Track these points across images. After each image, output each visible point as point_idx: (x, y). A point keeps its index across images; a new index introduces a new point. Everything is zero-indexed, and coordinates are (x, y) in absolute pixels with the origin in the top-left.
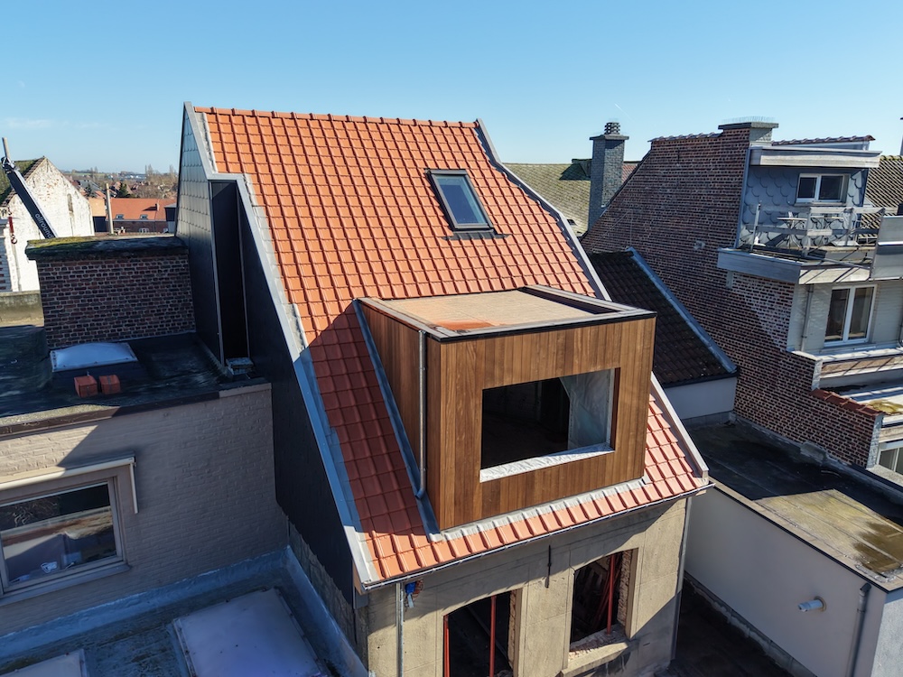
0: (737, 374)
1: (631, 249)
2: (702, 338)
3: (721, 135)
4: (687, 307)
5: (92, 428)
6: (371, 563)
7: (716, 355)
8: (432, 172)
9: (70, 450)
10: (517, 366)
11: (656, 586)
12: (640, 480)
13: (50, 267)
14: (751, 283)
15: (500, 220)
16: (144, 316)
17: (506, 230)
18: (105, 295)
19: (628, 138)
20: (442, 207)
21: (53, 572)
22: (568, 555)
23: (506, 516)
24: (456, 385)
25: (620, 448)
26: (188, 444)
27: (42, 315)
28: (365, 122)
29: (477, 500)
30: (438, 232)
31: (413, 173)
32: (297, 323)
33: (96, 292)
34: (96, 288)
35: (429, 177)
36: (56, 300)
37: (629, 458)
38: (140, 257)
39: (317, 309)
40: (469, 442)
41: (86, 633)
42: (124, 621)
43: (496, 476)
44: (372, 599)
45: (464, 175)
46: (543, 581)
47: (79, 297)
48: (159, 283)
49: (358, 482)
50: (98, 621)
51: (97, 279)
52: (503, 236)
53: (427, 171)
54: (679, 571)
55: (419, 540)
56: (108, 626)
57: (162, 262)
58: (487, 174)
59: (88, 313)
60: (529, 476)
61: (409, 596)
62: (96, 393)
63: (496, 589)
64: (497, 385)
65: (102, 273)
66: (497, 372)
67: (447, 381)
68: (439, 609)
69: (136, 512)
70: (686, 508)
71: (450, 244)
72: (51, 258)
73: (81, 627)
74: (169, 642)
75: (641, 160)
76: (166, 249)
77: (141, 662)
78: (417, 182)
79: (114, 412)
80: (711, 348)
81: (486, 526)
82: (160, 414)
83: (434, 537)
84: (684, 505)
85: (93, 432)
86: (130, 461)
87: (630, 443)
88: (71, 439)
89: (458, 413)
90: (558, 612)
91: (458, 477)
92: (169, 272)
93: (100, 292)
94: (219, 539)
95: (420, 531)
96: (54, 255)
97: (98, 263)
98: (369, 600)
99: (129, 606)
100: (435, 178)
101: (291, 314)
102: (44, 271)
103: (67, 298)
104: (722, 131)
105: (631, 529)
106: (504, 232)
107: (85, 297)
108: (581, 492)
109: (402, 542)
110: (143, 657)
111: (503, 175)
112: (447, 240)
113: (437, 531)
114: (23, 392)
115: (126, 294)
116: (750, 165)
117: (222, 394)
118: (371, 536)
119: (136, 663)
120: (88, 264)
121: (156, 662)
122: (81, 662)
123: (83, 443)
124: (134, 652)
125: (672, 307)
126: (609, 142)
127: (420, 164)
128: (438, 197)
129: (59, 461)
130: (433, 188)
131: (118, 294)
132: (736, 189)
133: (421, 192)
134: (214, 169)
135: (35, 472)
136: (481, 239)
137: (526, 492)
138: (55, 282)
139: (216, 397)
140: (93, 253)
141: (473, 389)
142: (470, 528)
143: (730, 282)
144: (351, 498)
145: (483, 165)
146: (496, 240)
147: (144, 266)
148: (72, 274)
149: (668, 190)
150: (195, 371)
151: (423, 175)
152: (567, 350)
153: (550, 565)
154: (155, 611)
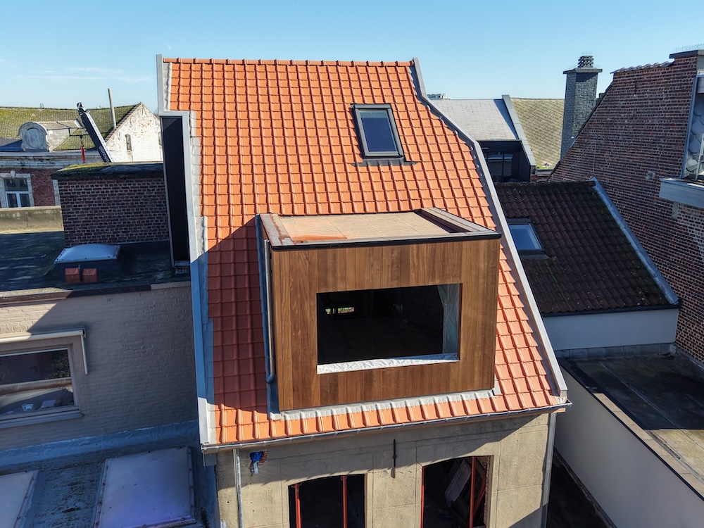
0: (679, 306)
1: (594, 179)
2: (649, 268)
3: (672, 64)
4: (639, 238)
5: (53, 305)
6: (215, 430)
7: (660, 286)
8: (356, 106)
9: (37, 321)
10: (350, 275)
11: (517, 496)
12: (490, 392)
13: (67, 185)
14: (694, 213)
15: (412, 149)
16: (136, 225)
17: (415, 157)
18: (107, 208)
19: (601, 71)
20: (358, 138)
21: (29, 411)
22: (414, 451)
23: (345, 406)
24: (291, 287)
25: (465, 358)
26: (127, 324)
27: (62, 222)
28: (306, 66)
29: (315, 388)
30: (349, 159)
31: (339, 108)
32: (203, 232)
33: (101, 205)
34: (100, 202)
35: (353, 111)
36: (71, 210)
37: (477, 369)
38: (133, 178)
39: (222, 222)
40: (306, 338)
41: (47, 460)
42: (76, 456)
43: (334, 370)
44: (220, 460)
45: (386, 109)
46: (389, 471)
47: (88, 209)
48: (148, 199)
49: (221, 363)
50: (57, 453)
51: (101, 195)
52: (411, 163)
53: (352, 107)
54: (543, 485)
55: (259, 416)
56: (63, 457)
57: (150, 183)
58: (411, 107)
59: (94, 221)
60: (368, 374)
61: (255, 464)
62: (79, 281)
63: (340, 471)
64: (331, 290)
65: (105, 191)
66: (330, 279)
67: (281, 284)
68: (284, 479)
69: (86, 373)
70: (549, 425)
71: (357, 170)
72: (67, 178)
73: (45, 455)
74: (98, 476)
75: (604, 92)
76: (153, 172)
77: (73, 486)
78: (340, 116)
79: (69, 294)
80: (657, 279)
81: (324, 413)
82: (104, 298)
83: (273, 416)
84: (546, 421)
85: (53, 308)
86: (80, 333)
87: (476, 355)
88: (37, 312)
89: (293, 312)
90: (406, 503)
91: (295, 366)
92: (156, 191)
93: (103, 205)
94: (152, 403)
95: (262, 409)
96: (69, 175)
97: (102, 182)
98: (217, 461)
99: (82, 445)
100: (358, 112)
101: (200, 225)
102: (63, 188)
103: (79, 209)
104: (672, 60)
105: (483, 436)
106: (413, 160)
107: (92, 208)
108: (422, 394)
109: (244, 416)
110: (76, 484)
111: (427, 108)
112: (356, 166)
113: (277, 411)
114: (33, 277)
115: (123, 207)
116: (697, 94)
117: (153, 287)
118: (220, 408)
119: (70, 487)
120: (95, 183)
121: (83, 488)
122: (32, 479)
123: (46, 316)
124: (72, 479)
125: (624, 236)
126: (581, 75)
127: (348, 100)
128: (357, 129)
129: (29, 328)
130: (355, 121)
131: (117, 207)
132: (684, 118)
133: (342, 124)
134: (167, 108)
135: (12, 334)
136: (389, 165)
137: (366, 388)
138: (71, 196)
139: (148, 289)
140: (98, 174)
141: (307, 292)
142: (309, 413)
143: (676, 213)
144: (211, 375)
145: (409, 99)
146: (404, 168)
147: (137, 185)
148: (83, 191)
149: (626, 121)
150: (160, 270)
151: (347, 110)
152: (402, 265)
153: (395, 457)
154: (99, 452)
